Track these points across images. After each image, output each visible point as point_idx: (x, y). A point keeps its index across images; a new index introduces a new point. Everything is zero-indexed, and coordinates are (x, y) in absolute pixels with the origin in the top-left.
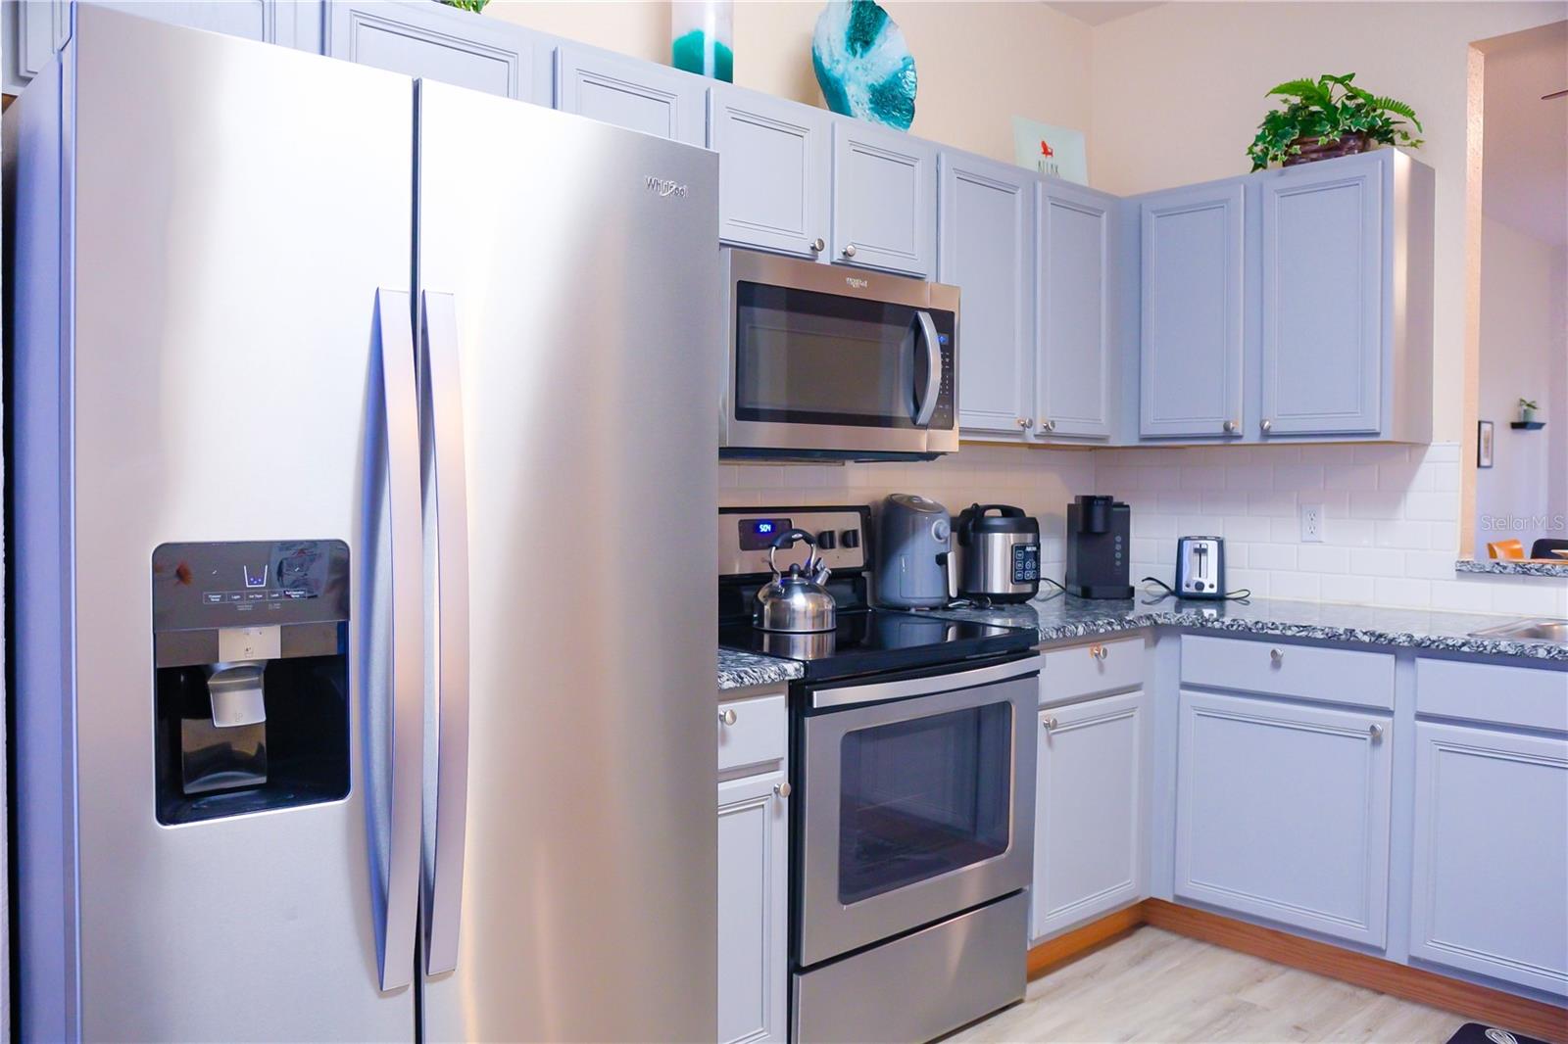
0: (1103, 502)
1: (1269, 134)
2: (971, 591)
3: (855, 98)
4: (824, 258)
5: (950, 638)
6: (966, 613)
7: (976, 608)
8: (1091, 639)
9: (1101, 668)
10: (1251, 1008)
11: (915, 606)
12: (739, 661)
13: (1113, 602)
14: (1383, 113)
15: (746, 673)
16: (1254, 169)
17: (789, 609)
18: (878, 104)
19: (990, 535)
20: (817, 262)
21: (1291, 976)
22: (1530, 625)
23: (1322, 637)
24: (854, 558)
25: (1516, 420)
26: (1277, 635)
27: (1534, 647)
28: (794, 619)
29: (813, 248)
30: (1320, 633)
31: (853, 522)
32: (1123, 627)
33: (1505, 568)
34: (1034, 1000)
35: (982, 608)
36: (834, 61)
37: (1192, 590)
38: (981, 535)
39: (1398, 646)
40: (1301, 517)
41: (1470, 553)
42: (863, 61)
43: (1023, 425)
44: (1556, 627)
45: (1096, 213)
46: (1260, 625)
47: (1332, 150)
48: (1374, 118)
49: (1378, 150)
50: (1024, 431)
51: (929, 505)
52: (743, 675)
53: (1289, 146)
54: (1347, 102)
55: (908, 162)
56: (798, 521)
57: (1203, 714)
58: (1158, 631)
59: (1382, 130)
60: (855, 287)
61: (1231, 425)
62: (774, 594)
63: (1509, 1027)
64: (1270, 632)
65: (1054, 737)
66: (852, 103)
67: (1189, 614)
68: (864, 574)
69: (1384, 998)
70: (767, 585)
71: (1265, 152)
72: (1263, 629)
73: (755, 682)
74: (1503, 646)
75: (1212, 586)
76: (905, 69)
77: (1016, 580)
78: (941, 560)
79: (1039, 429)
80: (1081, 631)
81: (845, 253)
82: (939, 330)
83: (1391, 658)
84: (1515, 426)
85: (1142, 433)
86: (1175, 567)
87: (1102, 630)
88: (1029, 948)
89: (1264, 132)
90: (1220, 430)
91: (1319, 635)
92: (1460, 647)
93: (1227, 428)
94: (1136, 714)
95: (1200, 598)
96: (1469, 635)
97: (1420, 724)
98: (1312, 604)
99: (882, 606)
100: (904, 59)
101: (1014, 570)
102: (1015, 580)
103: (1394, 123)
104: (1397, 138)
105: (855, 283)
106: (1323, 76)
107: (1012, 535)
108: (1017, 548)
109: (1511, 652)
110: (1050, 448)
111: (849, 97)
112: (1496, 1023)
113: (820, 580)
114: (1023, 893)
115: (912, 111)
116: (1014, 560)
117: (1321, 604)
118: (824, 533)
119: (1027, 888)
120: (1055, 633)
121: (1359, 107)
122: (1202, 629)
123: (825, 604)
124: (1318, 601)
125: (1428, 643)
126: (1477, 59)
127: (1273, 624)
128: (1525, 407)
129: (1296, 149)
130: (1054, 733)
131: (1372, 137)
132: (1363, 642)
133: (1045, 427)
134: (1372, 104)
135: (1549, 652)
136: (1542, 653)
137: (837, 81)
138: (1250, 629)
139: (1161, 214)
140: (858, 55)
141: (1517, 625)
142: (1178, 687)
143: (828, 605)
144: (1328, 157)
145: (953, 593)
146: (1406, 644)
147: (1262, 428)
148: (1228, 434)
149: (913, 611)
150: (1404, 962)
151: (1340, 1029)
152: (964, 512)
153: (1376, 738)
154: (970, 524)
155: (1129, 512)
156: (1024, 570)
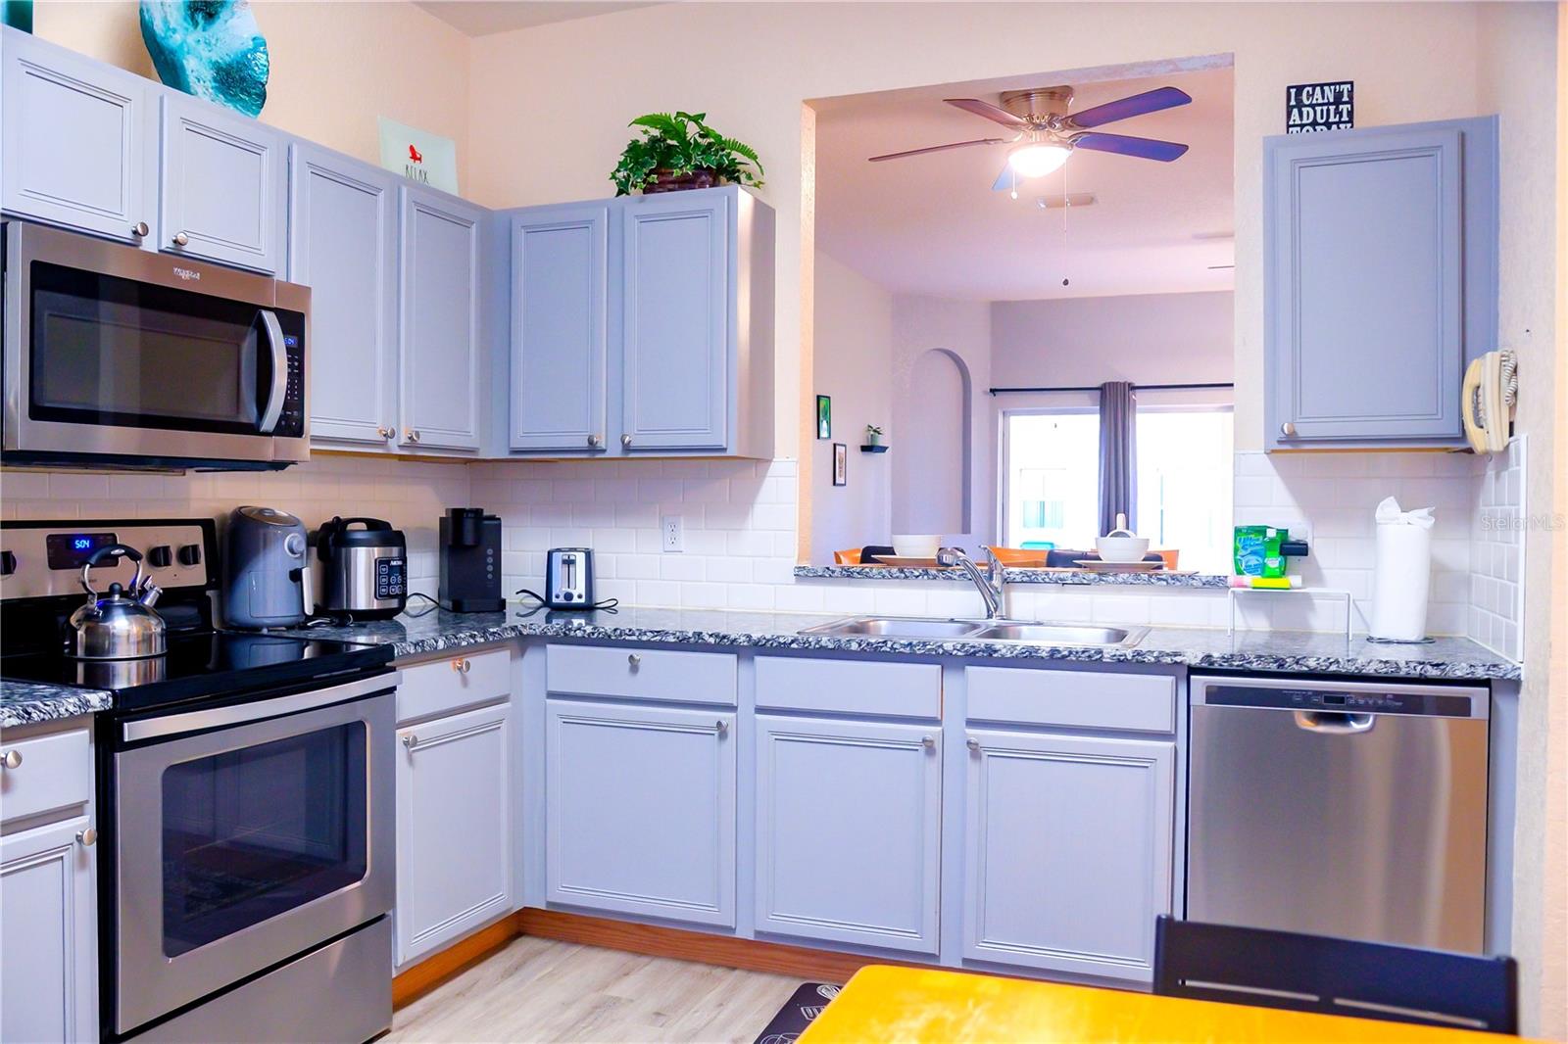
0: (473, 515)
1: (631, 162)
2: (332, 609)
3: (195, 74)
4: (149, 245)
5: (306, 655)
6: (325, 631)
7: (335, 626)
8: (453, 652)
9: (465, 682)
10: (616, 1001)
11: (268, 627)
12: (31, 695)
13: (482, 615)
14: (729, 154)
15: (35, 707)
16: (618, 195)
17: (108, 634)
18: (223, 84)
19: (353, 549)
20: (141, 248)
21: (656, 964)
22: (851, 622)
23: (673, 640)
24: (195, 575)
25: (865, 444)
26: (635, 641)
27: (848, 641)
28: (114, 644)
29: (135, 232)
30: (672, 637)
31: (195, 537)
32: (486, 639)
33: (833, 572)
34: (401, 1028)
35: (342, 625)
36: (169, 29)
37: (561, 600)
38: (344, 550)
39: (739, 646)
40: (663, 529)
41: (807, 559)
42: (205, 34)
43: (385, 435)
44: (872, 623)
45: (465, 224)
46: (619, 631)
47: (686, 183)
48: (721, 156)
49: (727, 187)
50: (387, 441)
51: (284, 517)
52: (30, 710)
53: (648, 175)
54: (699, 140)
55: (254, 149)
56: (123, 536)
57: (569, 721)
58: (525, 642)
59: (730, 169)
60: (185, 278)
61: (595, 440)
62: (89, 617)
63: (833, 980)
64: (627, 638)
65: (415, 755)
66: (191, 79)
67: (558, 623)
68: (209, 593)
69: (737, 972)
70: (82, 608)
71: (627, 179)
72: (621, 635)
73: (47, 717)
74: (825, 641)
75: (580, 597)
76: (255, 50)
77: (380, 596)
78: (296, 576)
79: (404, 440)
80: (441, 644)
81: (175, 242)
82: (286, 332)
83: (733, 657)
84: (865, 449)
85: (512, 446)
86: (545, 578)
87: (464, 643)
88: (394, 976)
89: (626, 159)
90: (585, 444)
91: (671, 639)
92: (790, 644)
93: (591, 442)
94: (503, 726)
95: (568, 609)
96: (798, 633)
97: (759, 717)
98: (674, 611)
99: (232, 627)
100: (254, 39)
101: (378, 585)
102: (378, 596)
103: (740, 163)
104: (743, 178)
105: (185, 275)
106: (678, 113)
107: (376, 549)
108: (381, 562)
109: (831, 646)
110: (416, 459)
111: (188, 72)
112: (826, 980)
113: (148, 602)
114: (385, 919)
115: (263, 96)
116: (378, 575)
117: (682, 610)
118: (158, 549)
119: (390, 913)
120: (412, 648)
121: (710, 145)
122: (566, 639)
123: (153, 628)
124: (680, 608)
125: (764, 641)
126: (810, 116)
127: (630, 630)
128: (872, 433)
129: (654, 178)
130: (414, 751)
131: (722, 174)
132: (709, 644)
133: (410, 438)
134: (721, 145)
135: (860, 645)
136: (854, 646)
137: (172, 52)
138: (609, 636)
139: (531, 230)
140: (200, 27)
141: (843, 622)
142: (545, 695)
143: (156, 627)
144: (684, 189)
145: (309, 610)
146: (745, 644)
147: (623, 442)
148: (592, 448)
149: (265, 631)
150: (751, 937)
151: (695, 1009)
152: (325, 526)
153: (722, 731)
154: (330, 538)
155: (500, 525)
156: (389, 584)
